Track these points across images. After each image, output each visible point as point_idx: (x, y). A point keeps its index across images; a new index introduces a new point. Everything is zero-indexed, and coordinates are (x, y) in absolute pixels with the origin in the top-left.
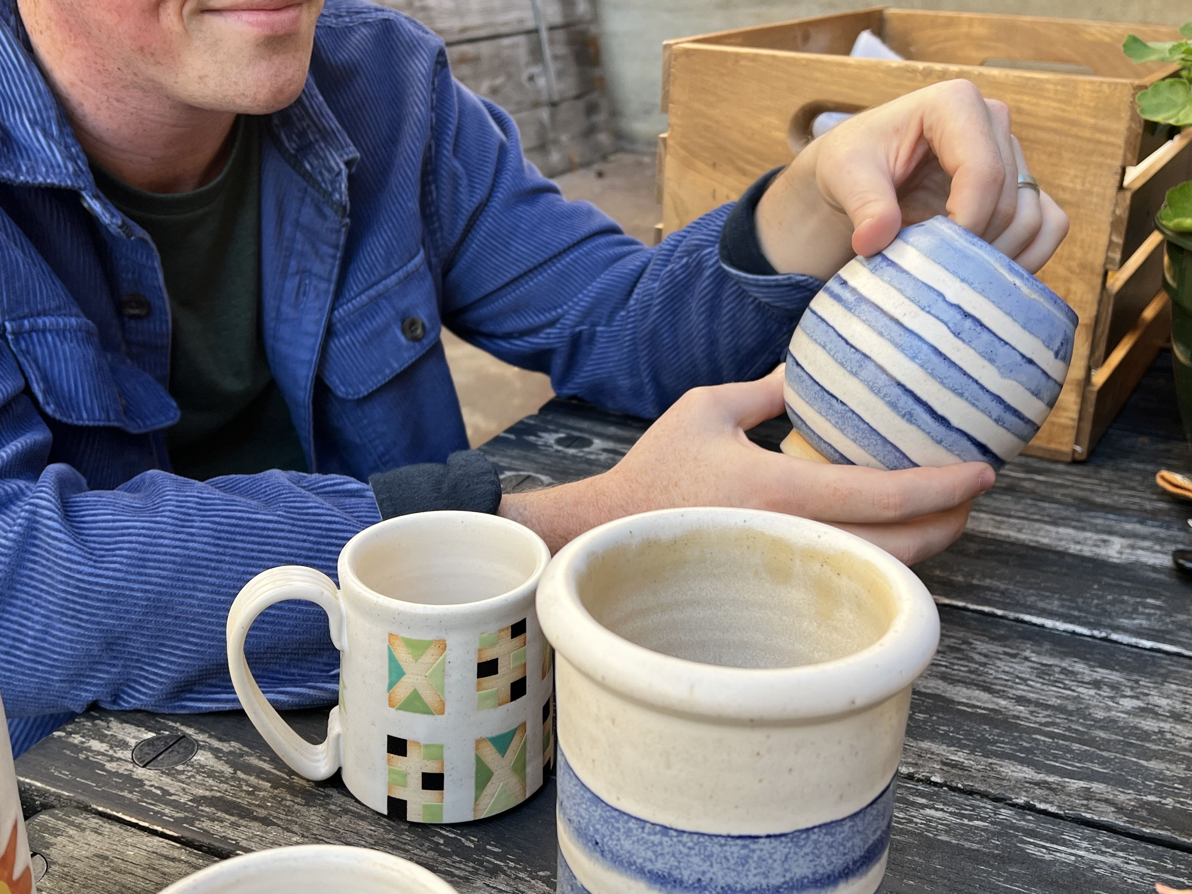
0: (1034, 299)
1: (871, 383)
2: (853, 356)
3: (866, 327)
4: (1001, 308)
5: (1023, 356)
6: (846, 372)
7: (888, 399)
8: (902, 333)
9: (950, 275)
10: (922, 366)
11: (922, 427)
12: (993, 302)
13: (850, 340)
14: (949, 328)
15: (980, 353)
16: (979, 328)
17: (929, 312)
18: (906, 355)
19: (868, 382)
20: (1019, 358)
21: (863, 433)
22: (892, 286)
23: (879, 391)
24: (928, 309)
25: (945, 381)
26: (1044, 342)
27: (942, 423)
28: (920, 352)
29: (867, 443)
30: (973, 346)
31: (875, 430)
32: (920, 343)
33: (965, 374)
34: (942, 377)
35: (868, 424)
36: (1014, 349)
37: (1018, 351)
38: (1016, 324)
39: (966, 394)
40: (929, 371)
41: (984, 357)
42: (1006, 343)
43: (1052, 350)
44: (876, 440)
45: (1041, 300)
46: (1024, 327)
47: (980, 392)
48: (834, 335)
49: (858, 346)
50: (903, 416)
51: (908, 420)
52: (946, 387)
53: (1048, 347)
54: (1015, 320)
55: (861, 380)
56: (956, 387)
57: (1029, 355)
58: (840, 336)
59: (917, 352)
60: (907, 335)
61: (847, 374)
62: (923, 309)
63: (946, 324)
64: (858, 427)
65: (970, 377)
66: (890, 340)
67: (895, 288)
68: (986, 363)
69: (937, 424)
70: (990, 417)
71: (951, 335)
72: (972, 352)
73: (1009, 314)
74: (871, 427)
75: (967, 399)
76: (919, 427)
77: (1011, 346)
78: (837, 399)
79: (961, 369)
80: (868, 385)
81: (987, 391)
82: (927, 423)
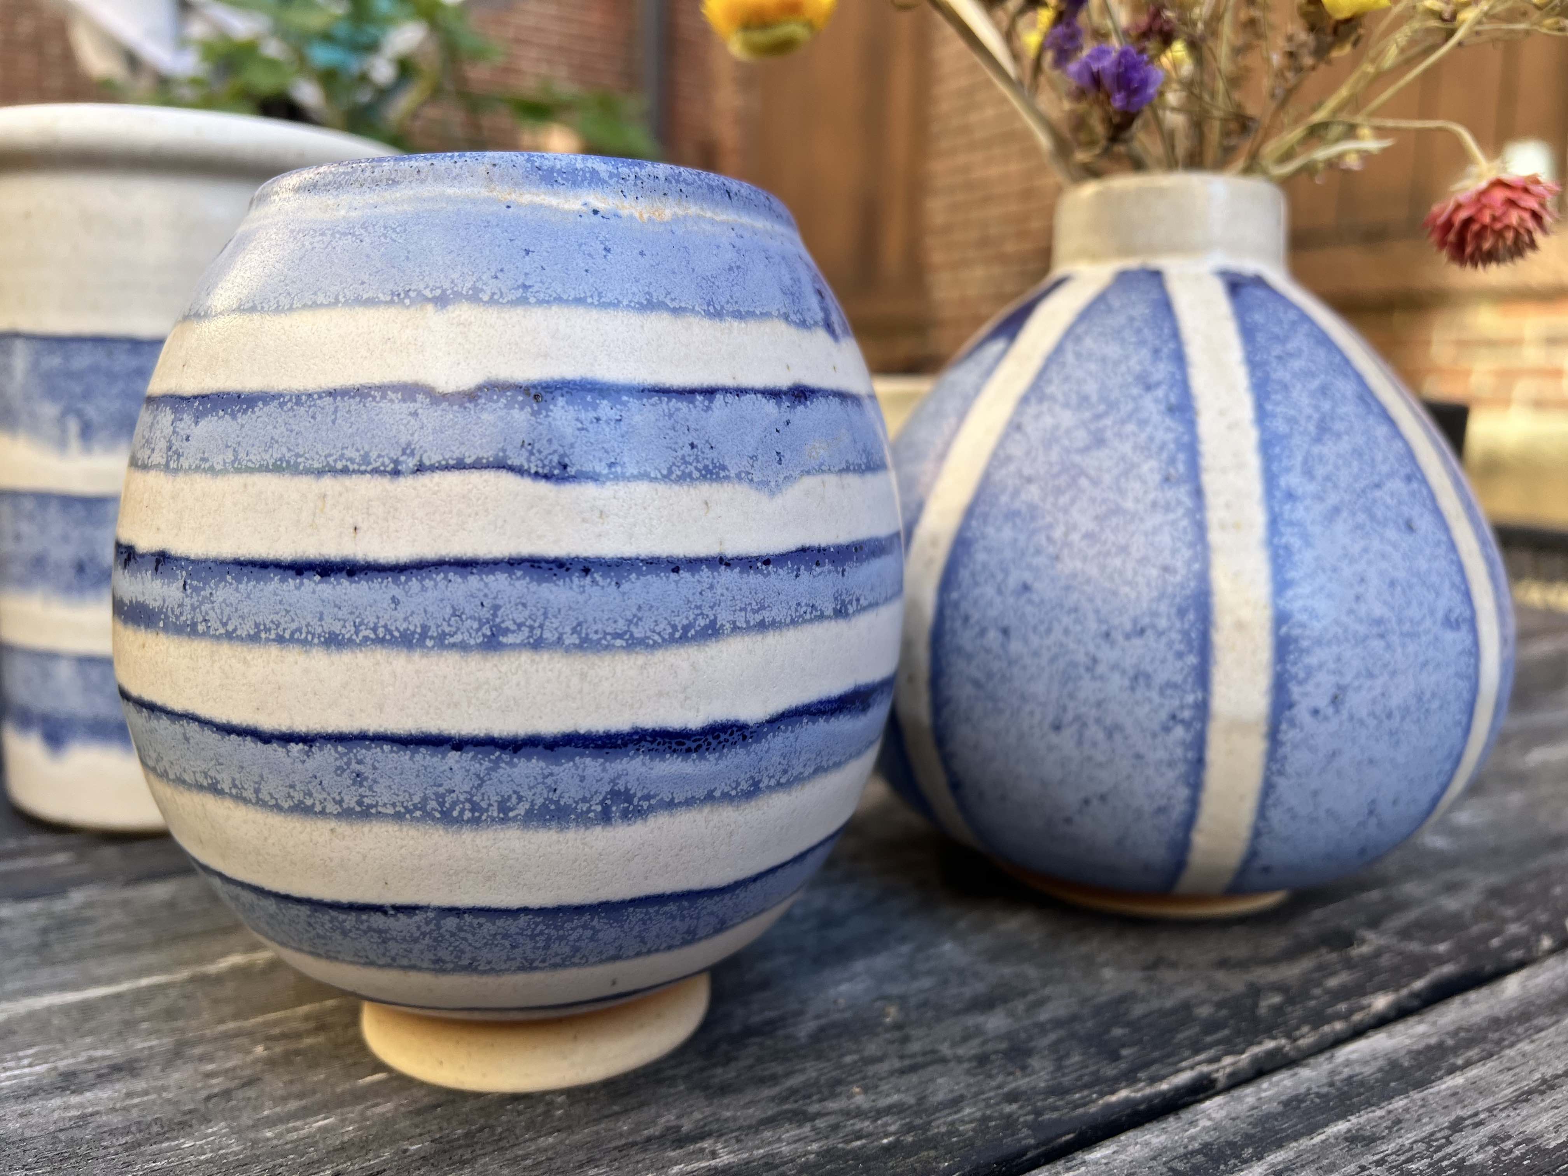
0: (676, 219)
1: (433, 804)
2: (311, 764)
3: (274, 650)
4: (615, 305)
5: (774, 394)
6: (333, 824)
7: (522, 809)
8: (396, 591)
9: (391, 312)
10: (537, 645)
11: (679, 798)
12: (579, 301)
13: (267, 723)
14: (519, 471)
15: (666, 477)
16: (605, 408)
17: (420, 469)
18: (463, 647)
19: (422, 806)
20: (770, 407)
21: (533, 937)
22: (250, 470)
23: (475, 807)
24: (412, 463)
25: (638, 633)
26: (786, 317)
27: (723, 744)
28: (496, 608)
29: (567, 950)
30: (632, 470)
31: (559, 910)
32: (474, 581)
33: (675, 565)
34: (621, 626)
35: (525, 910)
36: (740, 392)
37: (756, 391)
38: (693, 320)
39: (724, 617)
40: (571, 639)
41: (685, 478)
42: (710, 392)
43: (816, 323)
44: (585, 927)
45: (693, 210)
46: (716, 314)
47: (754, 579)
48: (211, 737)
49: (302, 724)
50: (605, 817)
51: (626, 816)
52: (655, 646)
53: (803, 324)
54: (677, 311)
55: (398, 817)
56: (681, 621)
57: (783, 380)
58: (228, 730)
59: (485, 614)
60: (414, 584)
61: (343, 828)
62: (396, 473)
63: (501, 465)
64: (505, 936)
65: (694, 564)
66: (380, 641)
67: (264, 469)
68: (706, 490)
69: (712, 757)
70: (822, 617)
71: (543, 487)
72: (642, 488)
73: (649, 305)
74: (542, 911)
75: (735, 629)
76: (670, 805)
77: (726, 390)
78: (379, 909)
79: (653, 564)
80: (427, 816)
81: (767, 562)
82: (685, 779)
